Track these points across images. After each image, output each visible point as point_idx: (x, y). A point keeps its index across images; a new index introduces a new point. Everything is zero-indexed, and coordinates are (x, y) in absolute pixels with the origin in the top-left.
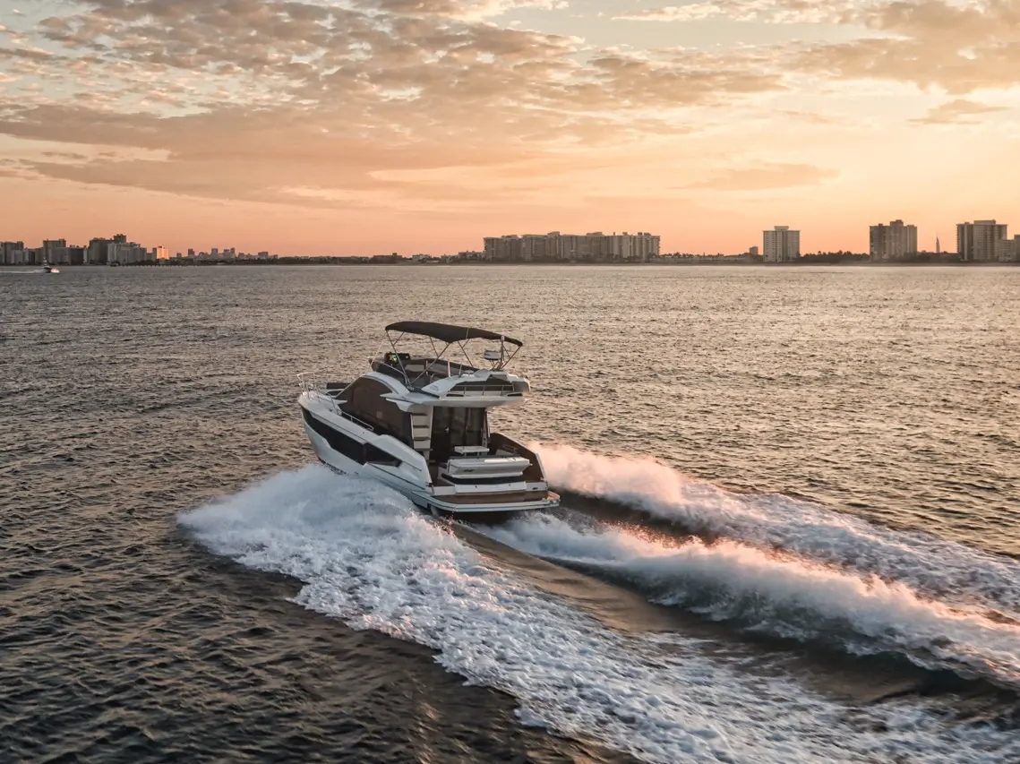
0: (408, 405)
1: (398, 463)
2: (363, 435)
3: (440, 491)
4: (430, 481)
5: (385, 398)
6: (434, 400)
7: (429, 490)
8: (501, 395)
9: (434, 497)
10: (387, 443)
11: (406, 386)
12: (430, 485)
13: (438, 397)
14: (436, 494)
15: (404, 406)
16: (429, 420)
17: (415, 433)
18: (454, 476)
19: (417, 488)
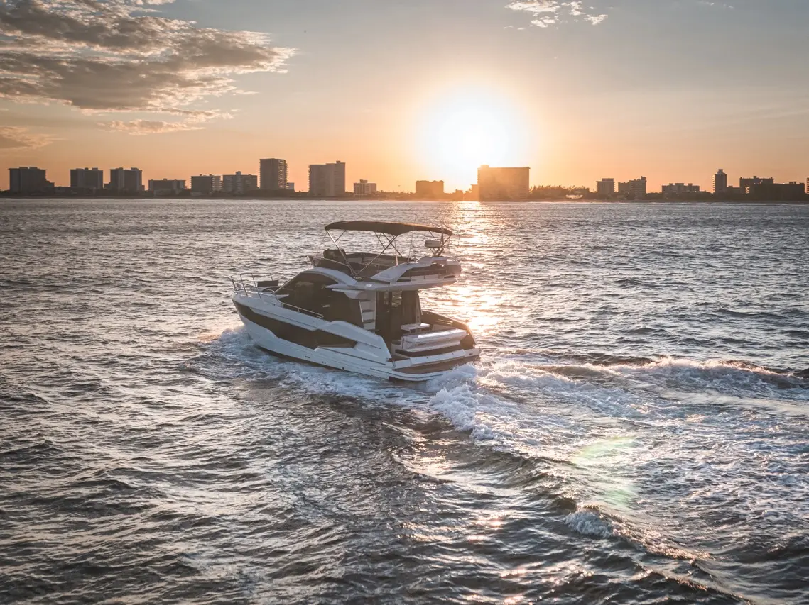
0: (356, 292)
1: (352, 344)
2: (311, 323)
3: (399, 364)
4: (390, 357)
5: (331, 289)
6: (386, 286)
7: (391, 364)
8: (439, 278)
9: (395, 370)
10: (339, 327)
11: (352, 277)
12: (390, 360)
13: (389, 283)
14: (396, 368)
15: (352, 294)
16: (372, 305)
17: (364, 317)
18: (408, 350)
19: (377, 364)
